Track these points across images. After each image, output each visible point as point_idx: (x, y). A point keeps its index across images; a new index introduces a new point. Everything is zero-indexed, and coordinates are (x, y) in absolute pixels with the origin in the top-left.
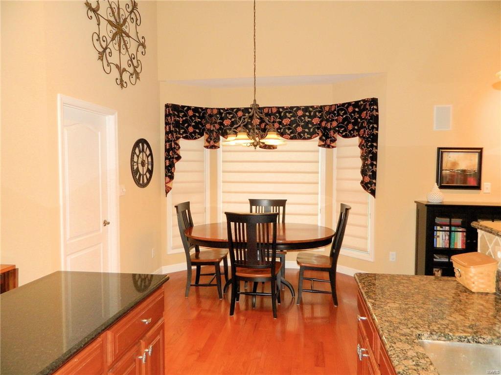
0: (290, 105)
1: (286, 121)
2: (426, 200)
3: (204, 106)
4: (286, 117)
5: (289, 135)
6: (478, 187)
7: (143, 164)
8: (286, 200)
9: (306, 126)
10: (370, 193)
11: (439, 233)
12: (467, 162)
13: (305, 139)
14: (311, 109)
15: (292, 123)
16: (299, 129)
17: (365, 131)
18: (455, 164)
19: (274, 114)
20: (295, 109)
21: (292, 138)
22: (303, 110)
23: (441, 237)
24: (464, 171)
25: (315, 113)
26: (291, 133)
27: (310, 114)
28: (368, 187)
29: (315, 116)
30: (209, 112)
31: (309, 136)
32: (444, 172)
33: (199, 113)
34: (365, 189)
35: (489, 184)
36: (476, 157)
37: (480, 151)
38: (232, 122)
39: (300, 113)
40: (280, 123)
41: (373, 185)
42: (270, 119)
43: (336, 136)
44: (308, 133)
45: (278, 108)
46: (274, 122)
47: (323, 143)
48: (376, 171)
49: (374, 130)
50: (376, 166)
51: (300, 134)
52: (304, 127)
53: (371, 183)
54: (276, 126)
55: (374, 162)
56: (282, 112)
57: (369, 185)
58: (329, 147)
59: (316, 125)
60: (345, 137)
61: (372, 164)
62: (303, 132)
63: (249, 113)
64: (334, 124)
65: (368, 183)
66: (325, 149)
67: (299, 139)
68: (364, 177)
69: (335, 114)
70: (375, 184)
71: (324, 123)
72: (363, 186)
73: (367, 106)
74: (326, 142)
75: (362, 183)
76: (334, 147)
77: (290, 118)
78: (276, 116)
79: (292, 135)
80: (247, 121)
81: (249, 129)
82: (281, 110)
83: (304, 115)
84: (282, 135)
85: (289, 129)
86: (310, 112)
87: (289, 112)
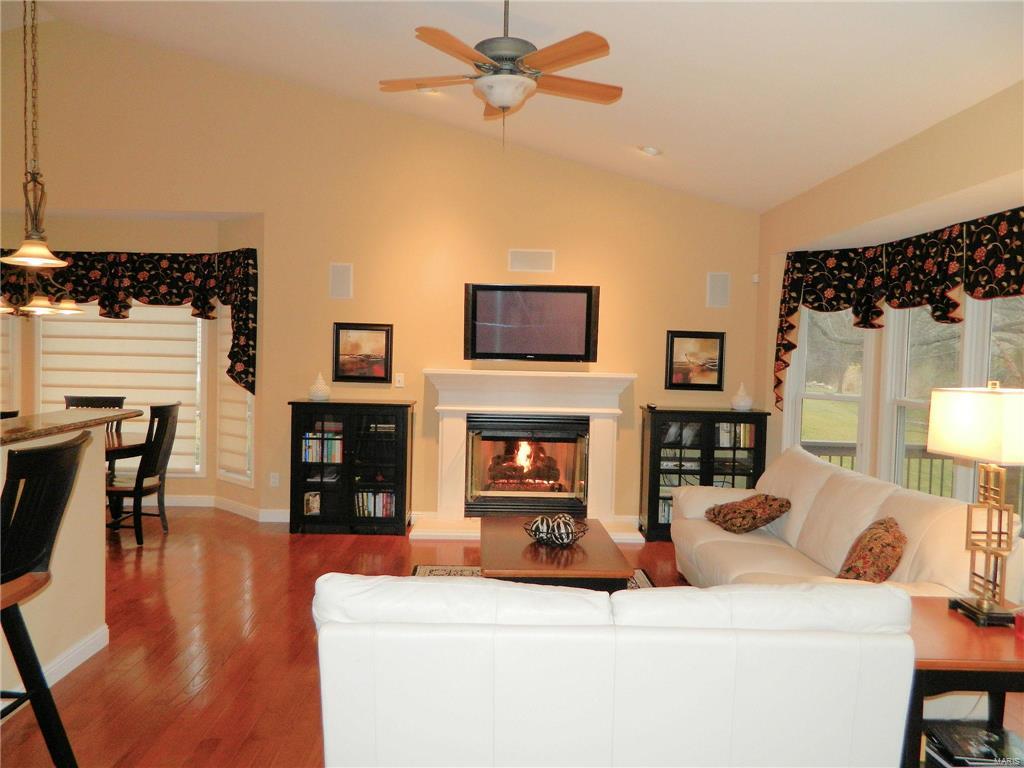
1: (143, 276)
2: (307, 397)
5: (148, 297)
6: (386, 379)
8: (125, 398)
9: (173, 284)
10: (245, 387)
11: (311, 442)
12: (370, 344)
13: (171, 304)
14: (181, 259)
15: (151, 278)
16: (163, 289)
17: (236, 296)
18: (356, 346)
19: (122, 264)
20: (156, 257)
21: (151, 303)
23: (314, 448)
24: (368, 356)
25: (187, 265)
26: (151, 295)
27: (180, 266)
28: (241, 379)
29: (188, 270)
31: (178, 300)
32: (341, 358)
34: (237, 382)
35: (402, 374)
36: (382, 336)
37: (388, 329)
39: (165, 264)
40: (132, 278)
41: (250, 376)
42: (117, 271)
43: (215, 301)
44: (177, 296)
45: (130, 255)
46: (124, 276)
47: (197, 312)
48: (254, 355)
49: (250, 295)
50: (254, 348)
51: (164, 296)
52: (170, 286)
53: (246, 372)
54: (127, 282)
55: (251, 343)
56: (137, 261)
57: (243, 376)
58: (208, 318)
59: (190, 282)
60: (224, 303)
61: (247, 345)
62: (170, 293)
63: (84, 260)
64: (212, 283)
65: (241, 372)
66: (207, 320)
67: (163, 304)
68: (236, 363)
69: (214, 268)
70: (253, 375)
71: (198, 282)
72: (232, 377)
73: (241, 260)
74: (204, 310)
75: (230, 371)
76: (214, 318)
77: (149, 272)
78: (126, 268)
79: (152, 298)
80: (82, 272)
82: (135, 258)
84: (136, 297)
85: (147, 288)
86: (179, 263)
87: (147, 262)
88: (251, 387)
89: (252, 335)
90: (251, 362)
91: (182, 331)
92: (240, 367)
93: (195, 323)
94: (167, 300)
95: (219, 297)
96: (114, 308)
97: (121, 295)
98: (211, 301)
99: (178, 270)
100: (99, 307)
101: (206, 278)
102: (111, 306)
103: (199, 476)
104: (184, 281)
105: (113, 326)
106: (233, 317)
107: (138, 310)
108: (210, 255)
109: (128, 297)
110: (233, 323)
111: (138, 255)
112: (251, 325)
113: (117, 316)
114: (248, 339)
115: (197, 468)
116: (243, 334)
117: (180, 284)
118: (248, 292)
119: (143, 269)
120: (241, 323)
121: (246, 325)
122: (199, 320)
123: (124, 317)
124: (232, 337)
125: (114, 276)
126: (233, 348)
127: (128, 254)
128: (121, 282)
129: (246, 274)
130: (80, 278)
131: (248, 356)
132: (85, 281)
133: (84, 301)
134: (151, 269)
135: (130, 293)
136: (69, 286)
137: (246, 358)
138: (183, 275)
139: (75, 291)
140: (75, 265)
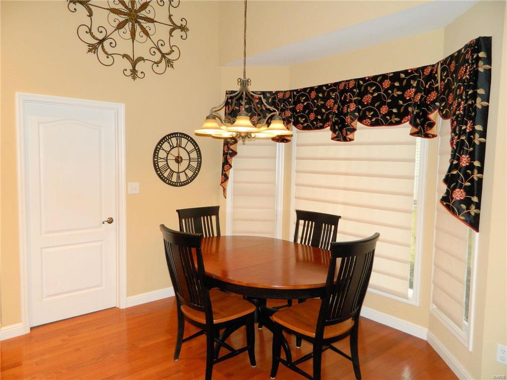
0: (372, 75)
1: (368, 99)
3: (274, 90)
4: (366, 92)
5: (371, 119)
7: (178, 160)
8: (340, 217)
9: (394, 104)
10: (465, 221)
13: (391, 124)
14: (403, 76)
15: (375, 100)
16: (384, 110)
17: (459, 104)
19: (351, 90)
20: (379, 79)
21: (373, 124)
22: (391, 78)
25: (408, 81)
26: (373, 117)
27: (401, 83)
28: (460, 210)
29: (409, 86)
30: (280, 96)
31: (397, 119)
33: (268, 99)
34: (453, 212)
38: (304, 106)
39: (387, 84)
40: (359, 102)
41: (473, 207)
42: (346, 97)
43: (435, 116)
44: (397, 115)
45: (357, 80)
46: (351, 101)
47: (416, 130)
48: (480, 180)
49: (479, 100)
50: (481, 170)
51: (384, 116)
52: (391, 106)
53: (468, 202)
54: (353, 107)
55: (477, 164)
56: (363, 85)
57: (463, 206)
58: (427, 136)
59: (410, 100)
60: (445, 117)
61: (471, 167)
62: (390, 113)
63: (323, 92)
64: (433, 96)
65: (461, 202)
66: (426, 139)
67: (383, 125)
68: (454, 188)
69: (435, 78)
70: (478, 206)
71: (419, 96)
72: (448, 207)
74: (423, 128)
75: (446, 200)
76: (434, 136)
77: (372, 94)
78: (353, 93)
79: (374, 120)
80: (321, 103)
81: (322, 114)
82: (361, 82)
83: (392, 87)
84: (361, 120)
85: (370, 110)
86: (401, 81)
87: (371, 85)
88: (474, 223)
89: (480, 153)
90: (476, 189)
92: (459, 195)
93: (414, 143)
95: (441, 111)
96: (342, 132)
97: (348, 119)
98: (432, 116)
99: (399, 89)
100: (331, 132)
101: (427, 92)
102: (341, 130)
103: (412, 303)
104: (405, 101)
105: (342, 148)
106: (454, 131)
107: (363, 132)
108: (433, 65)
109: (353, 120)
110: (452, 139)
111: (363, 79)
112: (477, 140)
113: (345, 139)
114: (472, 158)
115: (410, 292)
116: (467, 153)
117: (401, 102)
118: (474, 96)
120: (463, 138)
121: (470, 141)
122: (419, 140)
123: (351, 140)
124: (450, 157)
125: (344, 103)
126: (450, 170)
127: (355, 80)
128: (348, 107)
129: (474, 72)
130: (320, 108)
131: (472, 181)
132: (324, 110)
133: (322, 127)
134: (374, 91)
135: (355, 117)
136: (312, 116)
137: (468, 184)
138: (404, 93)
139: (316, 119)
140: (317, 98)
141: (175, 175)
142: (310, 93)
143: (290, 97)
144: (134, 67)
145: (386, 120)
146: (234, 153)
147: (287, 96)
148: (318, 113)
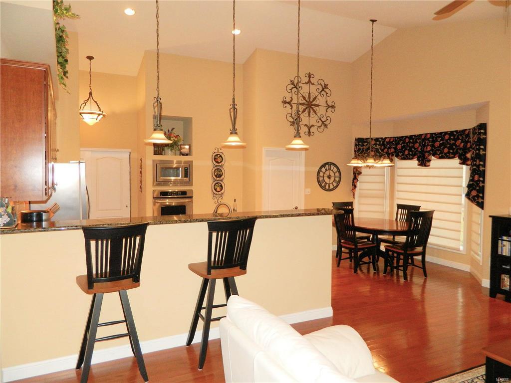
0: (439, 131)
1: (437, 144)
3: (384, 137)
5: (439, 155)
7: (329, 177)
8: (420, 206)
9: (451, 147)
10: (476, 205)
11: (505, 243)
13: (449, 158)
14: (455, 133)
15: (441, 145)
16: (446, 150)
19: (428, 139)
20: (443, 134)
21: (440, 158)
22: (449, 134)
23: (507, 247)
25: (458, 136)
26: (440, 154)
27: (454, 137)
28: (474, 200)
29: (458, 139)
30: (388, 140)
31: (453, 156)
33: (380, 142)
34: (471, 201)
38: (402, 146)
39: (447, 137)
40: (433, 146)
41: (480, 199)
42: (425, 143)
44: (452, 153)
45: (432, 134)
46: (428, 145)
47: (462, 162)
48: (483, 186)
49: (481, 151)
50: (483, 182)
51: (446, 154)
52: (449, 148)
53: (478, 196)
54: (429, 148)
55: (482, 179)
56: (434, 137)
57: (476, 198)
58: (467, 165)
59: (459, 146)
61: (479, 180)
62: (449, 152)
63: (413, 139)
64: (469, 145)
65: (475, 196)
67: (445, 158)
68: (472, 190)
69: (470, 136)
70: (483, 198)
71: (462, 144)
72: (469, 199)
73: (477, 131)
74: (465, 161)
75: (468, 195)
77: (439, 142)
78: (429, 141)
79: (440, 155)
80: (411, 145)
81: (412, 151)
82: (434, 135)
83: (450, 139)
84: (434, 155)
85: (438, 150)
86: (454, 136)
87: (439, 137)
88: (481, 205)
89: (483, 174)
90: (482, 191)
91: (455, 172)
92: (474, 193)
93: (462, 168)
94: (448, 156)
96: (424, 162)
97: (427, 154)
98: (468, 155)
99: (453, 140)
100: (417, 162)
101: (467, 142)
102: (423, 160)
103: (463, 253)
104: (456, 146)
105: (424, 171)
107: (435, 162)
108: (469, 129)
109: (429, 155)
111: (435, 134)
112: (481, 168)
113: (425, 166)
114: (480, 177)
115: (461, 248)
116: (477, 174)
117: (454, 147)
118: (479, 149)
119: (437, 141)
120: (474, 167)
121: (479, 168)
122: (464, 166)
123: (428, 166)
124: (470, 176)
125: (424, 146)
126: (470, 182)
127: (430, 134)
128: (427, 148)
129: (479, 138)
130: (411, 148)
131: (479, 187)
132: (413, 149)
133: (412, 159)
134: (441, 140)
135: (431, 153)
136: (407, 152)
137: (478, 188)
138: (456, 142)
139: (409, 154)
140: (409, 142)
141: (327, 185)
142: (405, 138)
143: (393, 141)
144: (309, 130)
145: (447, 156)
146: (360, 173)
147: (392, 140)
148: (410, 150)
